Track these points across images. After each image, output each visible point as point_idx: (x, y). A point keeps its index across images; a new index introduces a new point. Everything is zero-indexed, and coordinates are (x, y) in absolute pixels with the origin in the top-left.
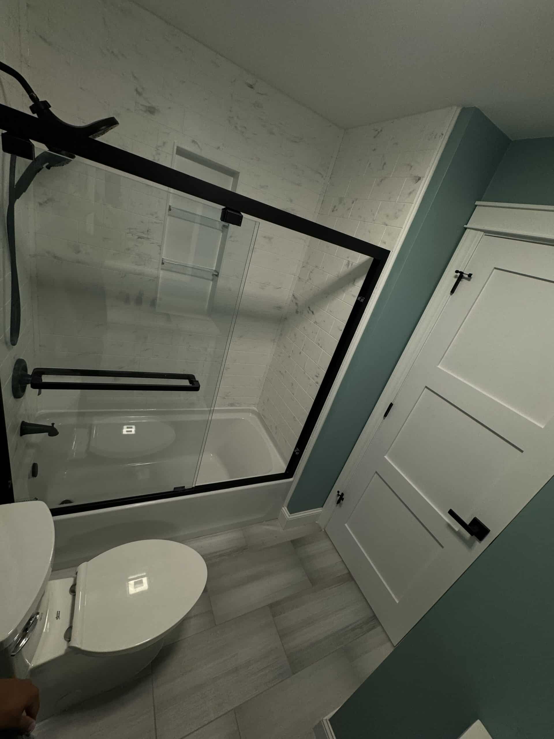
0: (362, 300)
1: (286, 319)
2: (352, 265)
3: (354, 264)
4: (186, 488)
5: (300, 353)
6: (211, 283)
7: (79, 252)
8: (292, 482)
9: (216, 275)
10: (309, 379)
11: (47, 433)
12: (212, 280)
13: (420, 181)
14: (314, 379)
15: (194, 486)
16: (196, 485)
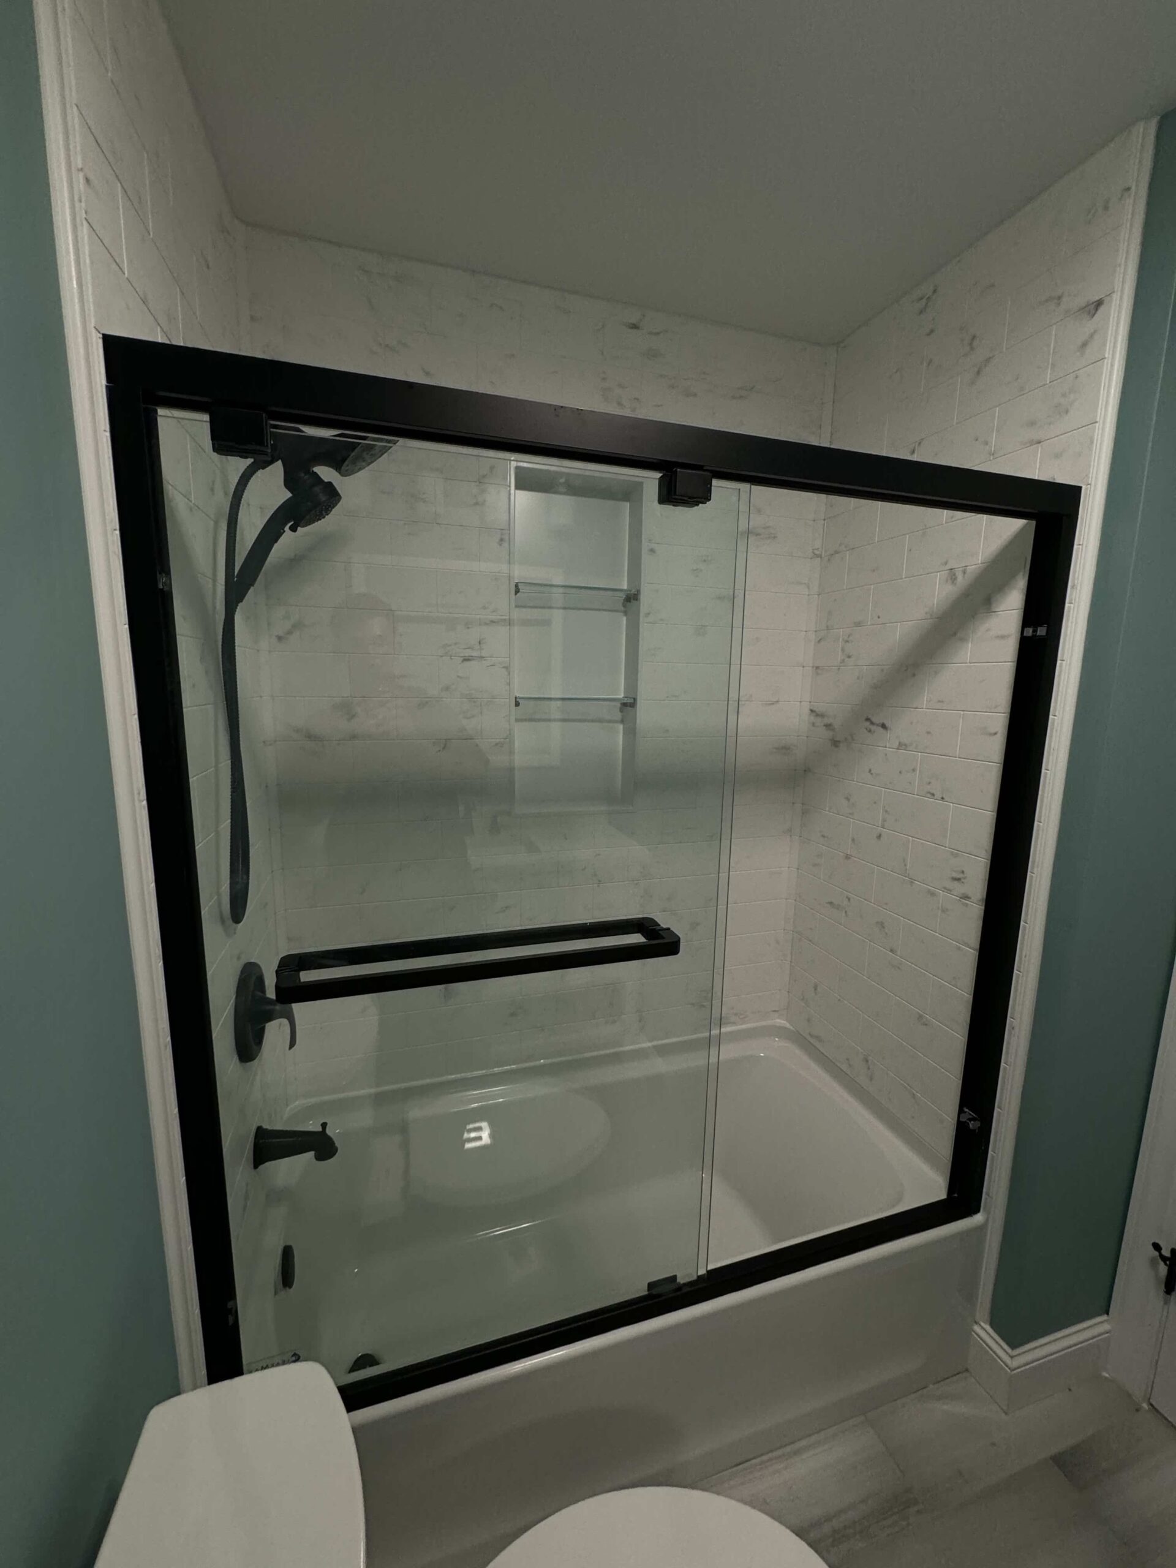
0: (1042, 631)
1: (807, 771)
2: (964, 572)
3: (970, 569)
4: (681, 1280)
5: (879, 837)
6: (621, 727)
7: (353, 716)
8: (981, 1229)
9: (629, 705)
10: (933, 894)
11: (311, 1154)
12: (622, 721)
13: (1102, 309)
14: (949, 891)
15: (702, 1272)
16: (711, 1267)
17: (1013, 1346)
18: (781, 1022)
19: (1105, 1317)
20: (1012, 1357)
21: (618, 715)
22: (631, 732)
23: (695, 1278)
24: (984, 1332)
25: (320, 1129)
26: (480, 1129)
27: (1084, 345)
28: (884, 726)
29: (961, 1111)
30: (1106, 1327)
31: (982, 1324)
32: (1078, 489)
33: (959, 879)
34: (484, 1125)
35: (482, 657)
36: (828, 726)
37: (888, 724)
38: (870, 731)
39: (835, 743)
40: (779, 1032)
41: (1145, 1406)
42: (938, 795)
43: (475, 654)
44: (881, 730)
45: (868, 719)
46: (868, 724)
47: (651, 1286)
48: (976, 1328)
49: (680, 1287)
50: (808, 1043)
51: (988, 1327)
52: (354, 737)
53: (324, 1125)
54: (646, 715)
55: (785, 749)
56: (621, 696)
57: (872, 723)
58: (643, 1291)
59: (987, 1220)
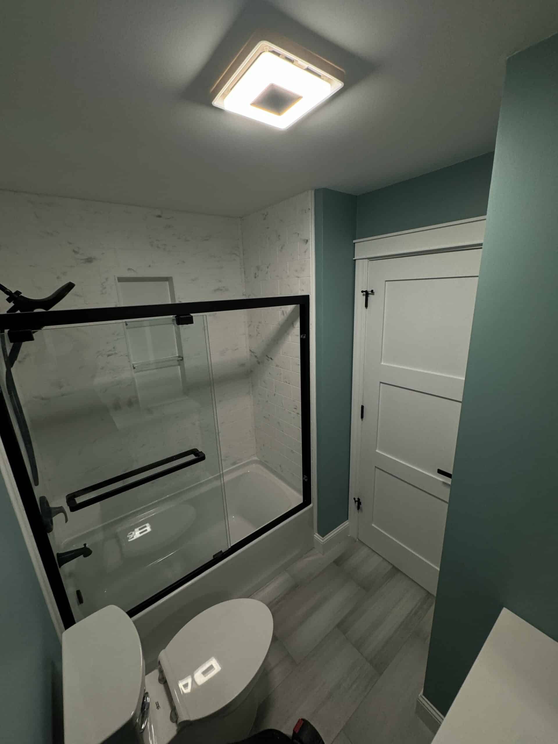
0: (304, 337)
4: (223, 551)
5: (275, 395)
6: (179, 367)
8: (312, 508)
9: (181, 359)
10: (290, 413)
11: (82, 556)
12: (179, 365)
13: (308, 243)
15: (230, 547)
16: (232, 545)
17: (323, 537)
18: (256, 458)
19: (347, 521)
20: (323, 540)
21: (177, 363)
22: (183, 370)
23: (227, 549)
24: (317, 536)
25: (83, 546)
26: (146, 527)
27: (305, 252)
28: (271, 359)
29: (303, 477)
30: (348, 523)
31: (316, 534)
32: (308, 296)
33: (296, 408)
34: (147, 525)
35: (116, 354)
36: (256, 356)
37: (273, 358)
38: (268, 360)
39: (259, 363)
40: (255, 462)
41: (357, 540)
42: (288, 382)
43: (113, 352)
44: (271, 360)
45: (267, 356)
46: (267, 358)
47: (214, 556)
48: (315, 535)
49: (223, 553)
50: (264, 464)
51: (317, 534)
52: (63, 395)
53: (85, 545)
54: (187, 363)
55: (243, 365)
56: (177, 355)
57: (268, 357)
58: (212, 558)
59: (313, 506)
